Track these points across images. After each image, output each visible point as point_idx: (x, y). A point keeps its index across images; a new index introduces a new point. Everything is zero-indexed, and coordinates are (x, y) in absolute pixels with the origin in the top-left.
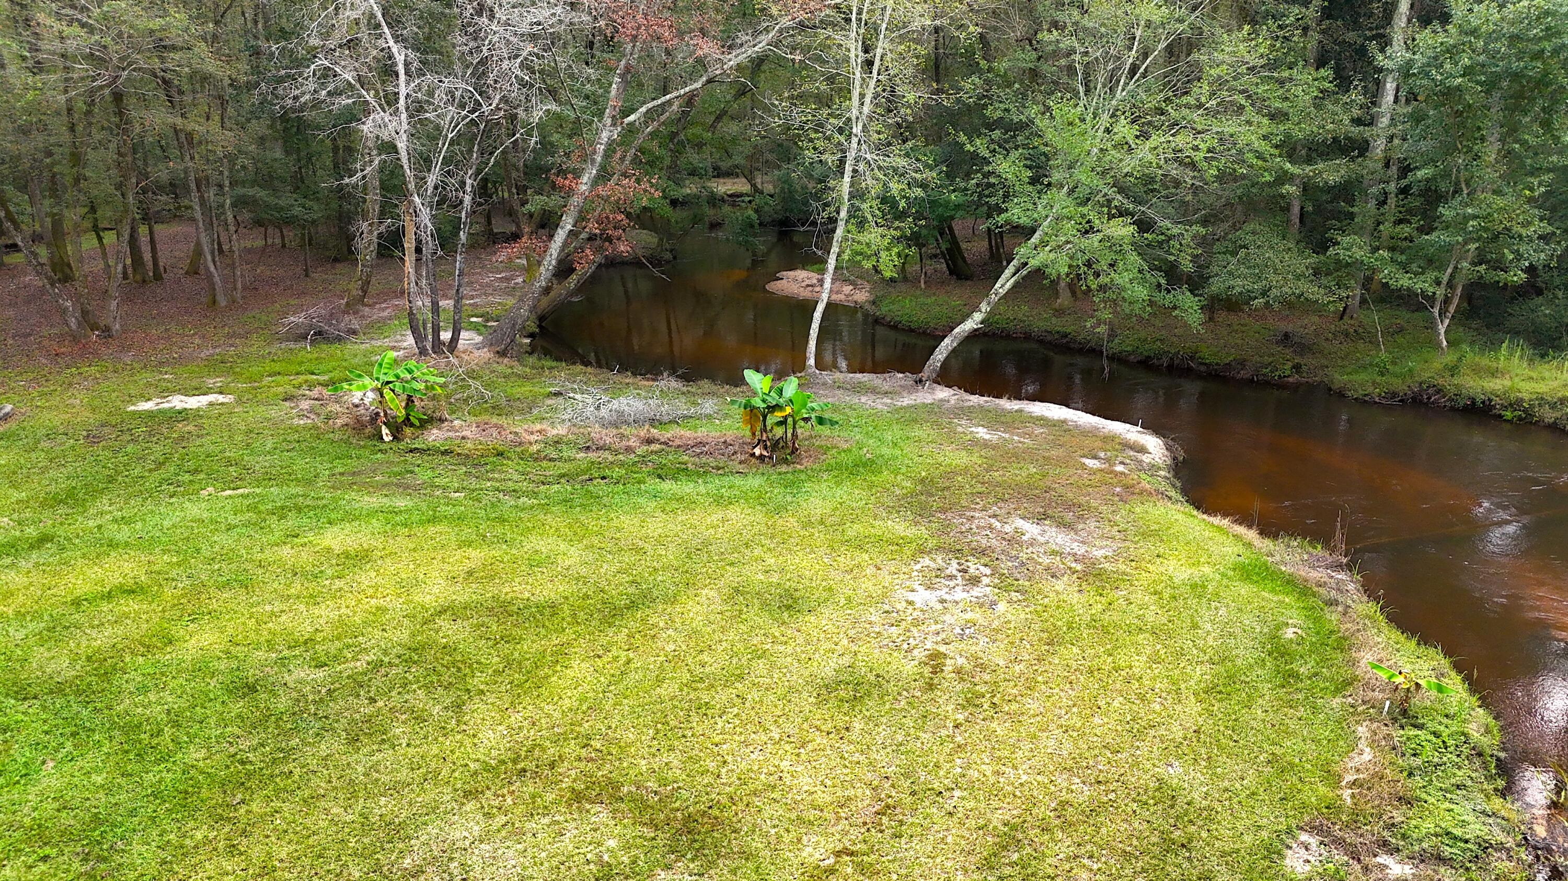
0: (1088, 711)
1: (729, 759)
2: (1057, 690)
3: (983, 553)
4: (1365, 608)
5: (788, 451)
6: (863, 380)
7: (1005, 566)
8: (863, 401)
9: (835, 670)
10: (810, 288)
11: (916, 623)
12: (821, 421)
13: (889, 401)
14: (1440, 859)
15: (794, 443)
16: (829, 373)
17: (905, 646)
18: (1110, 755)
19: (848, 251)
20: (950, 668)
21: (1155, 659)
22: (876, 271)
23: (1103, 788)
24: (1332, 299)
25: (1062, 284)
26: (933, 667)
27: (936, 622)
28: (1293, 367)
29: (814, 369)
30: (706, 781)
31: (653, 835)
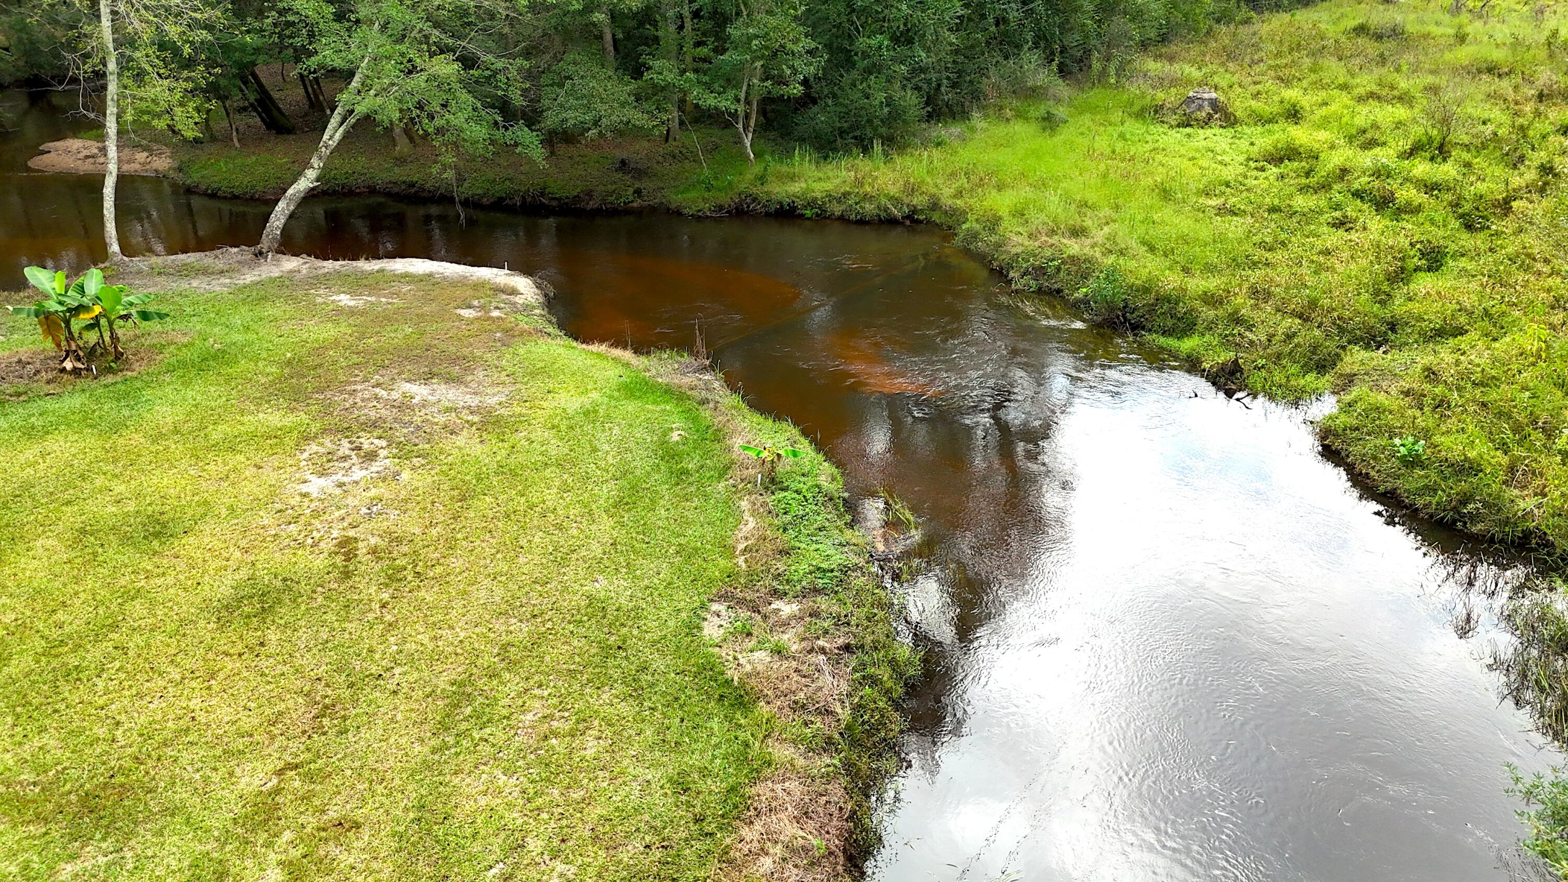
0: (512, 554)
1: (123, 718)
2: (478, 542)
3: (374, 425)
4: (730, 400)
5: (111, 358)
6: (189, 261)
7: (400, 434)
8: (194, 285)
9: (232, 587)
10: (91, 160)
11: (316, 514)
12: (145, 316)
13: (228, 281)
14: (816, 591)
15: (116, 347)
16: (141, 258)
17: (310, 541)
18: (540, 589)
19: (130, 110)
20: (364, 551)
21: (565, 489)
22: (174, 132)
23: (539, 620)
24: (655, 123)
25: (397, 131)
26: (344, 554)
27: (339, 508)
28: (635, 192)
29: (120, 257)
30: (99, 750)
31: (44, 830)
